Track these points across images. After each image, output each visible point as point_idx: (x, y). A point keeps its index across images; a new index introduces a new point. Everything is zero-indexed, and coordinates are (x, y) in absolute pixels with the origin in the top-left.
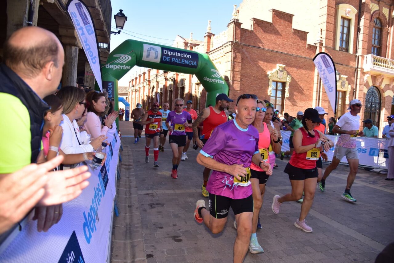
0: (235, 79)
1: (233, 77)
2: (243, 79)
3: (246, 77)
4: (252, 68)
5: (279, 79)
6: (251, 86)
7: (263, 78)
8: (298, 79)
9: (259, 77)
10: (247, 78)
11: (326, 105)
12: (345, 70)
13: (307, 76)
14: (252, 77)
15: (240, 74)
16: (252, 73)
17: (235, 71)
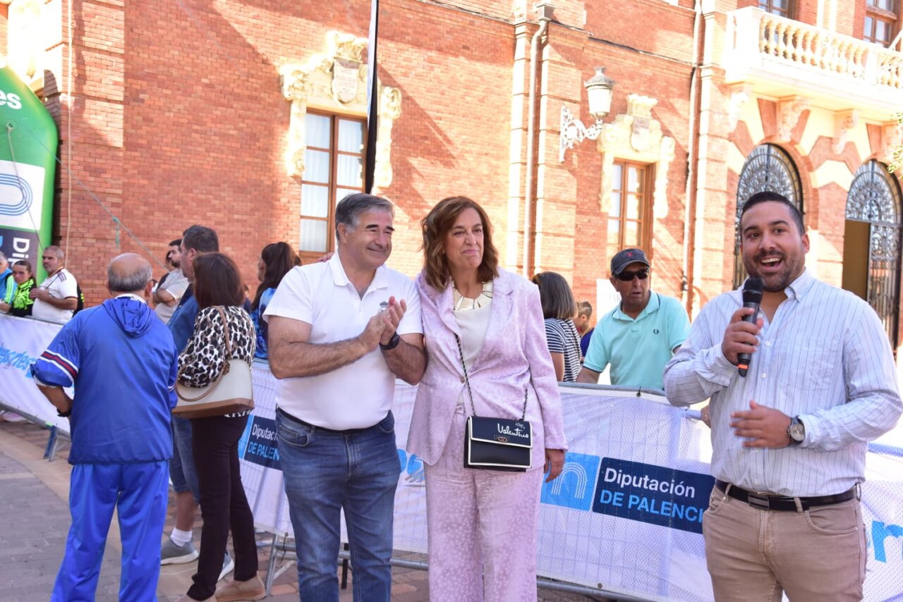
0: (88, 88)
1: (81, 79)
2: (144, 92)
3: (161, 84)
4: (196, 44)
5: (342, 102)
6: (196, 131)
7: (254, 94)
8: (436, 107)
9: (236, 91)
10: (168, 92)
11: (565, 223)
12: (648, 72)
13: (478, 93)
14: (199, 89)
15: (119, 64)
16: (195, 65)
17: (89, 49)
